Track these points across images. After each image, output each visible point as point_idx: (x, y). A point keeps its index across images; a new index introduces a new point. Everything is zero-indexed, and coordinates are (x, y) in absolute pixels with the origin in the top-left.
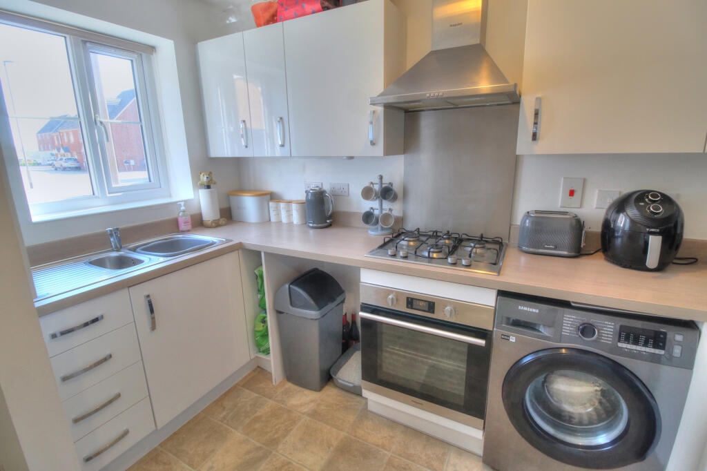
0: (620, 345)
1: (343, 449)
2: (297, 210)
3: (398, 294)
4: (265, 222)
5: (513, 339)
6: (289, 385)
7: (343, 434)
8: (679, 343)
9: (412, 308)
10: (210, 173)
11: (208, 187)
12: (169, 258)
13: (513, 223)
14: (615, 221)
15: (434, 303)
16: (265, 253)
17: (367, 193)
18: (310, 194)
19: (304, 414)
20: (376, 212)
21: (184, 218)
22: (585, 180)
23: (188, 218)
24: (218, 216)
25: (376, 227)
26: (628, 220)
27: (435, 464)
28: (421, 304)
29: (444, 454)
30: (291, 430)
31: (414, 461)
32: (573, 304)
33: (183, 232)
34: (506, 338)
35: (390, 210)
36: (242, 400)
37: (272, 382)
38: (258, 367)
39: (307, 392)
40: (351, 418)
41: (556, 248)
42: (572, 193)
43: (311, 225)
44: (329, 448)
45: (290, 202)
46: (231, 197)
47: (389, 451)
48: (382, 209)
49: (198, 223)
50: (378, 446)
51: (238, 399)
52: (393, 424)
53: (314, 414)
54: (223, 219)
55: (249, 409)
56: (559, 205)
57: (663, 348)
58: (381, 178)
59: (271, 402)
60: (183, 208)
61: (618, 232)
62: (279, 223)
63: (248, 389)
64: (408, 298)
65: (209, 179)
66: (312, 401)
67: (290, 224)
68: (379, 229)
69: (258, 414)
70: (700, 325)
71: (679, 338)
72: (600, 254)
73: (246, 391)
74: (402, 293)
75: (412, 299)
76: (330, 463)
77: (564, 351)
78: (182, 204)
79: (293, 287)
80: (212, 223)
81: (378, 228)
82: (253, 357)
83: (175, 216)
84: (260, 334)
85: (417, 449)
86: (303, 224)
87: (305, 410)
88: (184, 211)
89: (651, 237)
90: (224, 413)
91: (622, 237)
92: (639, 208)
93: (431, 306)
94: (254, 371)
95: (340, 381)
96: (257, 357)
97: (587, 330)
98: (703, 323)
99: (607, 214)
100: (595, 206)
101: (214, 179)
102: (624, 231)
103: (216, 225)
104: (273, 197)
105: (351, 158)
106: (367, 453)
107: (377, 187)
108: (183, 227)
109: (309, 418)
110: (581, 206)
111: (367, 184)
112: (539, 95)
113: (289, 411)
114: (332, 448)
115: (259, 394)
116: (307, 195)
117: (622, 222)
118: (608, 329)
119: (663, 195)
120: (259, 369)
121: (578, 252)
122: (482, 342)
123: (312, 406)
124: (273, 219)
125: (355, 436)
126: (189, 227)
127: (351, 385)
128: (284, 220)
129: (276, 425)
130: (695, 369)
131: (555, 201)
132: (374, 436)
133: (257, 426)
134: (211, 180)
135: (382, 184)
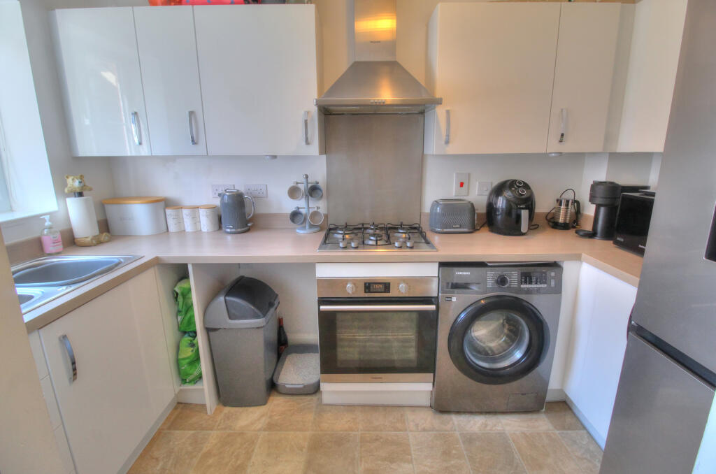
0: (522, 286)
1: (317, 445)
2: (207, 216)
3: (355, 281)
4: (163, 232)
5: (454, 299)
6: (227, 409)
7: (308, 434)
8: (553, 278)
9: (370, 292)
10: (82, 177)
11: (80, 194)
12: (73, 287)
13: (423, 211)
14: (496, 204)
15: (389, 284)
16: (193, 265)
17: (293, 192)
18: (226, 197)
19: (259, 430)
20: (303, 211)
21: (52, 236)
22: (469, 174)
23: (58, 236)
24: (97, 232)
25: (304, 225)
26: (505, 201)
27: (399, 425)
28: (377, 286)
29: (402, 416)
30: (253, 451)
31: (381, 431)
32: (489, 264)
33: (50, 255)
34: (449, 300)
35: (318, 208)
36: (176, 443)
37: (207, 413)
38: (178, 403)
39: (251, 409)
40: (310, 417)
41: (460, 227)
42: (462, 185)
43: (229, 230)
44: (302, 450)
45: (195, 208)
46: (106, 206)
47: (358, 431)
48: (309, 208)
49: (71, 241)
50: (346, 430)
51: (171, 443)
52: (350, 407)
53: (270, 427)
54: (104, 234)
55: (190, 449)
56: (454, 194)
57: (545, 283)
58: (307, 177)
59: (214, 433)
60: (47, 223)
61: (498, 211)
62: (182, 232)
63: (178, 429)
64: (365, 284)
65: (82, 185)
66: (263, 416)
67: (198, 232)
68: (307, 227)
69: (205, 450)
70: (561, 264)
71: (553, 274)
72: (486, 229)
73: (177, 432)
74: (360, 281)
75: (369, 284)
76: (309, 464)
77: (482, 302)
78: (47, 217)
79: (227, 298)
80: (89, 239)
81: (305, 227)
82: (177, 391)
83: (36, 235)
84: (187, 361)
85: (379, 419)
86: (215, 231)
87: (259, 426)
88: (50, 228)
89: (522, 211)
90: (161, 464)
91: (501, 214)
92: (512, 191)
93: (386, 286)
94: (176, 408)
95: (287, 386)
96: (181, 390)
97: (502, 281)
98: (563, 262)
99: (489, 198)
100: (477, 193)
101: (87, 184)
102: (502, 208)
103: (97, 243)
104: (167, 203)
105: (275, 157)
106: (340, 441)
107: (302, 187)
108: (50, 248)
109: (266, 433)
110: (468, 194)
111: (292, 184)
112: (448, 108)
113: (242, 434)
114: (304, 450)
115: (195, 430)
116: (222, 199)
117: (501, 203)
118: (514, 276)
119: (524, 183)
120: (181, 406)
121: (474, 229)
122: (433, 307)
123: (264, 421)
124: (172, 228)
125: (321, 430)
126: (60, 247)
127: (301, 386)
128: (189, 227)
129: (233, 453)
130: (563, 293)
131: (452, 192)
132: (340, 424)
133: (211, 461)
134: (84, 186)
135: (307, 183)
